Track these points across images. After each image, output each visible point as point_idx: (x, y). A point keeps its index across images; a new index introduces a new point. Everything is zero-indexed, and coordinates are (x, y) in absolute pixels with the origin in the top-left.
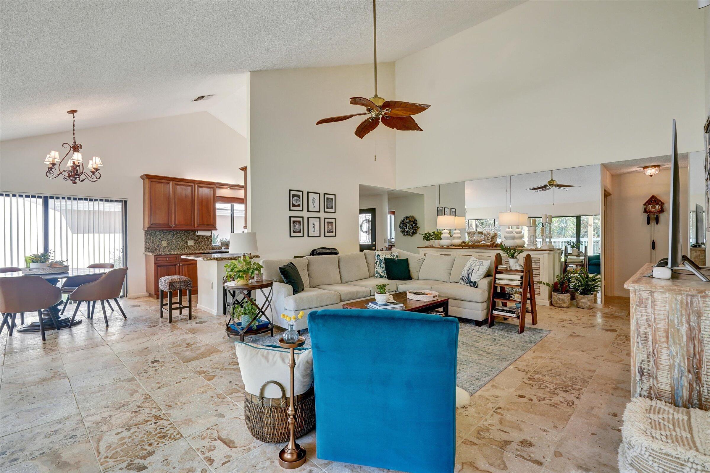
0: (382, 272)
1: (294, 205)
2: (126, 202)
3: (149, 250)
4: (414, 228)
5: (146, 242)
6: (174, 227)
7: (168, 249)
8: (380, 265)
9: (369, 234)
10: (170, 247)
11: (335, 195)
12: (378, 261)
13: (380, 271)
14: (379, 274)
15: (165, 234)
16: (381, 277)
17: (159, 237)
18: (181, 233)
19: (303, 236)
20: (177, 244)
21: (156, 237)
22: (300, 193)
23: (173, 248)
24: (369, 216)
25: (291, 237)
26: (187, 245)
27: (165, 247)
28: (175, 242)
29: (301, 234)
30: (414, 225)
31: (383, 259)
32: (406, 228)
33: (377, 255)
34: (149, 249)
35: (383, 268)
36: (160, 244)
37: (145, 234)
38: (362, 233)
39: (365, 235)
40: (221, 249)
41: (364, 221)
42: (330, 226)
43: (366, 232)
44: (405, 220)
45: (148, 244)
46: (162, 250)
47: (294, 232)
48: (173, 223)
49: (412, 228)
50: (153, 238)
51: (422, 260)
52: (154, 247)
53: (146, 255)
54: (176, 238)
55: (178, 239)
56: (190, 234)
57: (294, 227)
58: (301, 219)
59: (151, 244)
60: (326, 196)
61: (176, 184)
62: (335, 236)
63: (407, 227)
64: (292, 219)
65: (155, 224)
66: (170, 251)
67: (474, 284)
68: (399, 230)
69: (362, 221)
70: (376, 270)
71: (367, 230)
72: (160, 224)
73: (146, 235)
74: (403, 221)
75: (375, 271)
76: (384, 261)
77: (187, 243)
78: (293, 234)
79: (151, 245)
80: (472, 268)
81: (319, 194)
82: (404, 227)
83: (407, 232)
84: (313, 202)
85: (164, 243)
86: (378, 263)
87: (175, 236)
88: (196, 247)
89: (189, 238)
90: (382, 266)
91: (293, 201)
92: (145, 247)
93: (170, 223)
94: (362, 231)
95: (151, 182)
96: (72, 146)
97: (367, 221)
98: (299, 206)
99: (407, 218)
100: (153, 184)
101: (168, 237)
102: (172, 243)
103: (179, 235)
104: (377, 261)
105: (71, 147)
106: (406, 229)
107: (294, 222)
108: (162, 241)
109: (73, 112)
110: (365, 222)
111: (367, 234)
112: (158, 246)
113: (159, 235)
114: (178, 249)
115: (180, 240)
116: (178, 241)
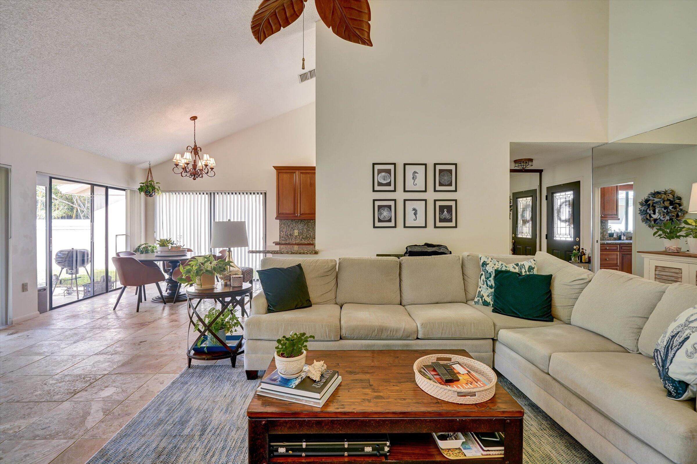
0: (488, 296)
1: (380, 184)
2: (265, 193)
3: (283, 239)
4: (671, 212)
5: (281, 231)
6: (300, 217)
7: (299, 238)
8: (486, 281)
9: (569, 225)
10: (301, 237)
11: (456, 165)
12: (484, 273)
13: (485, 292)
14: (482, 297)
15: (297, 223)
16: (486, 304)
18: (312, 222)
19: (395, 227)
20: (307, 234)
21: (289, 226)
22: (392, 167)
23: (304, 237)
24: (569, 195)
25: (374, 227)
27: (296, 236)
28: (306, 231)
29: (392, 224)
30: (671, 207)
31: (494, 271)
32: (654, 213)
33: (482, 261)
34: (283, 237)
35: (491, 287)
36: (293, 233)
37: (279, 223)
38: (559, 222)
39: (563, 224)
41: (563, 203)
42: (445, 212)
43: (566, 221)
44: (651, 198)
46: (294, 239)
47: (380, 221)
48: (298, 212)
49: (668, 213)
50: (286, 227)
51: (582, 282)
52: (287, 236)
54: (307, 227)
55: (309, 229)
57: (380, 214)
58: (392, 203)
59: (284, 232)
60: (438, 167)
61: (301, 173)
62: (456, 227)
63: (657, 211)
64: (377, 203)
65: (283, 214)
66: (301, 240)
67: (676, 388)
68: (640, 217)
69: (559, 204)
70: (479, 289)
71: (567, 217)
72: (287, 214)
73: (281, 224)
74: (647, 201)
75: (478, 291)
76: (493, 275)
78: (377, 224)
79: (285, 234)
80: (687, 332)
81: (425, 165)
82: (648, 211)
83: (655, 220)
84: (413, 178)
85: (296, 232)
86: (483, 277)
87: (306, 225)
90: (489, 283)
91: (379, 178)
92: (280, 236)
93: (296, 212)
94: (560, 219)
95: (279, 172)
96: (193, 147)
97: (567, 203)
98: (389, 184)
99: (656, 194)
100: (281, 174)
101: (300, 226)
102: (303, 232)
103: (310, 224)
104: (482, 274)
105: (192, 149)
106: (652, 215)
107: (380, 207)
108: (294, 230)
109: (194, 118)
110: (564, 206)
111: (567, 223)
112: (291, 235)
113: (292, 225)
114: (309, 239)
115: (310, 229)
116: (309, 230)
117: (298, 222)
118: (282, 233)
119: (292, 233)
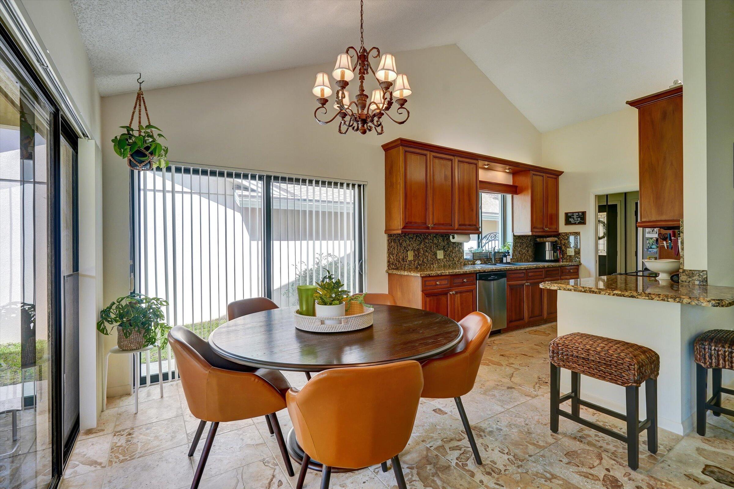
3: (393, 267)
5: (390, 253)
6: (432, 228)
7: (414, 264)
10: (416, 262)
17: (404, 244)
18: (429, 238)
20: (424, 257)
21: (401, 245)
23: (420, 263)
26: (436, 257)
27: (410, 261)
28: (422, 253)
34: (392, 264)
36: (406, 257)
37: (388, 240)
40: (474, 264)
45: (392, 257)
46: (407, 267)
48: (431, 222)
50: (397, 246)
52: (399, 261)
53: (389, 274)
54: (423, 247)
55: (426, 248)
56: (440, 241)
59: (395, 256)
61: (434, 157)
66: (417, 268)
72: (416, 223)
73: (390, 241)
77: (435, 254)
79: (395, 259)
85: (411, 255)
87: (423, 243)
88: (446, 261)
89: (437, 247)
92: (389, 262)
93: (427, 221)
95: (406, 152)
100: (409, 155)
101: (415, 245)
102: (419, 254)
103: (427, 241)
108: (407, 251)
112: (403, 259)
113: (404, 242)
114: (426, 265)
115: (428, 250)
116: (426, 251)
117: (412, 238)
118: (391, 256)
119: (404, 256)
